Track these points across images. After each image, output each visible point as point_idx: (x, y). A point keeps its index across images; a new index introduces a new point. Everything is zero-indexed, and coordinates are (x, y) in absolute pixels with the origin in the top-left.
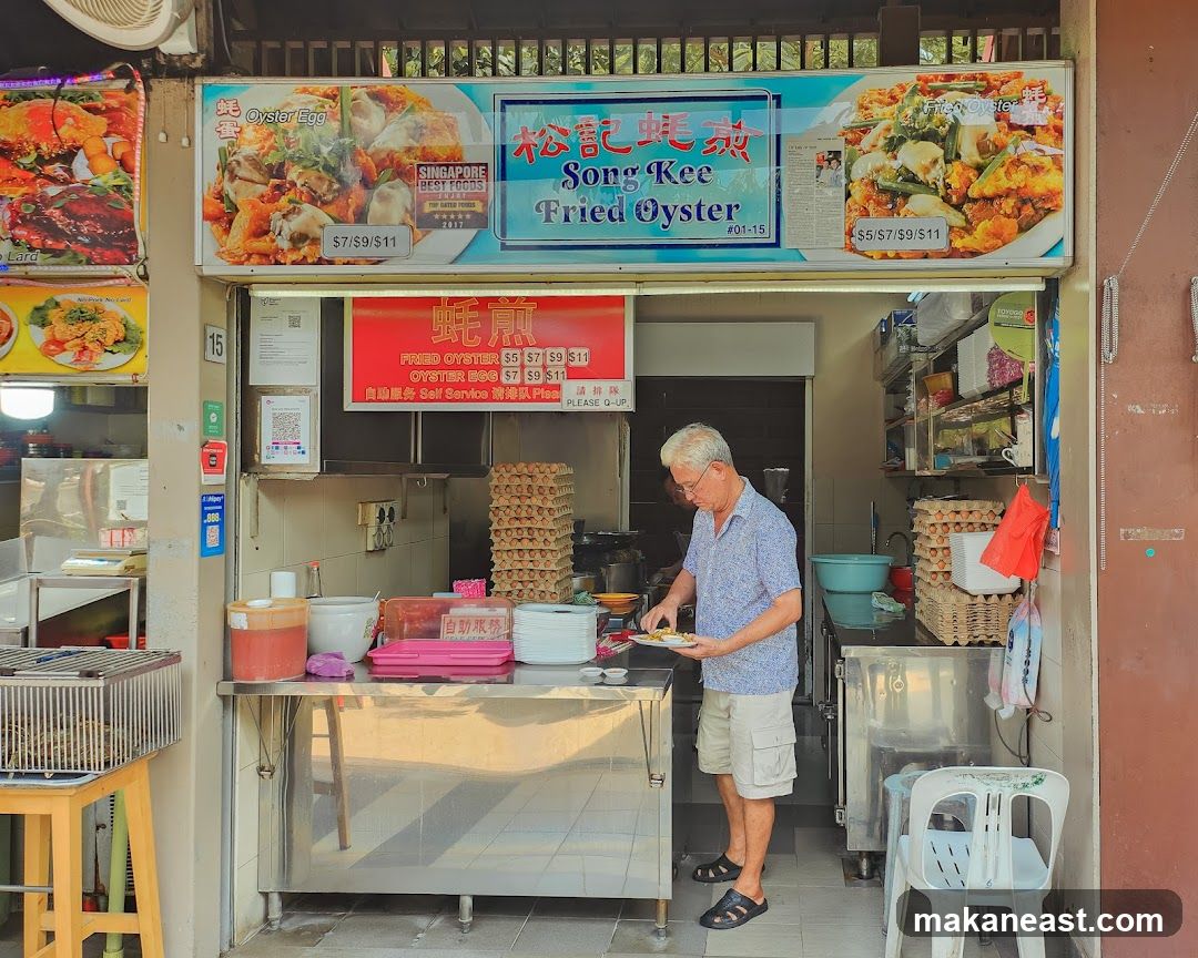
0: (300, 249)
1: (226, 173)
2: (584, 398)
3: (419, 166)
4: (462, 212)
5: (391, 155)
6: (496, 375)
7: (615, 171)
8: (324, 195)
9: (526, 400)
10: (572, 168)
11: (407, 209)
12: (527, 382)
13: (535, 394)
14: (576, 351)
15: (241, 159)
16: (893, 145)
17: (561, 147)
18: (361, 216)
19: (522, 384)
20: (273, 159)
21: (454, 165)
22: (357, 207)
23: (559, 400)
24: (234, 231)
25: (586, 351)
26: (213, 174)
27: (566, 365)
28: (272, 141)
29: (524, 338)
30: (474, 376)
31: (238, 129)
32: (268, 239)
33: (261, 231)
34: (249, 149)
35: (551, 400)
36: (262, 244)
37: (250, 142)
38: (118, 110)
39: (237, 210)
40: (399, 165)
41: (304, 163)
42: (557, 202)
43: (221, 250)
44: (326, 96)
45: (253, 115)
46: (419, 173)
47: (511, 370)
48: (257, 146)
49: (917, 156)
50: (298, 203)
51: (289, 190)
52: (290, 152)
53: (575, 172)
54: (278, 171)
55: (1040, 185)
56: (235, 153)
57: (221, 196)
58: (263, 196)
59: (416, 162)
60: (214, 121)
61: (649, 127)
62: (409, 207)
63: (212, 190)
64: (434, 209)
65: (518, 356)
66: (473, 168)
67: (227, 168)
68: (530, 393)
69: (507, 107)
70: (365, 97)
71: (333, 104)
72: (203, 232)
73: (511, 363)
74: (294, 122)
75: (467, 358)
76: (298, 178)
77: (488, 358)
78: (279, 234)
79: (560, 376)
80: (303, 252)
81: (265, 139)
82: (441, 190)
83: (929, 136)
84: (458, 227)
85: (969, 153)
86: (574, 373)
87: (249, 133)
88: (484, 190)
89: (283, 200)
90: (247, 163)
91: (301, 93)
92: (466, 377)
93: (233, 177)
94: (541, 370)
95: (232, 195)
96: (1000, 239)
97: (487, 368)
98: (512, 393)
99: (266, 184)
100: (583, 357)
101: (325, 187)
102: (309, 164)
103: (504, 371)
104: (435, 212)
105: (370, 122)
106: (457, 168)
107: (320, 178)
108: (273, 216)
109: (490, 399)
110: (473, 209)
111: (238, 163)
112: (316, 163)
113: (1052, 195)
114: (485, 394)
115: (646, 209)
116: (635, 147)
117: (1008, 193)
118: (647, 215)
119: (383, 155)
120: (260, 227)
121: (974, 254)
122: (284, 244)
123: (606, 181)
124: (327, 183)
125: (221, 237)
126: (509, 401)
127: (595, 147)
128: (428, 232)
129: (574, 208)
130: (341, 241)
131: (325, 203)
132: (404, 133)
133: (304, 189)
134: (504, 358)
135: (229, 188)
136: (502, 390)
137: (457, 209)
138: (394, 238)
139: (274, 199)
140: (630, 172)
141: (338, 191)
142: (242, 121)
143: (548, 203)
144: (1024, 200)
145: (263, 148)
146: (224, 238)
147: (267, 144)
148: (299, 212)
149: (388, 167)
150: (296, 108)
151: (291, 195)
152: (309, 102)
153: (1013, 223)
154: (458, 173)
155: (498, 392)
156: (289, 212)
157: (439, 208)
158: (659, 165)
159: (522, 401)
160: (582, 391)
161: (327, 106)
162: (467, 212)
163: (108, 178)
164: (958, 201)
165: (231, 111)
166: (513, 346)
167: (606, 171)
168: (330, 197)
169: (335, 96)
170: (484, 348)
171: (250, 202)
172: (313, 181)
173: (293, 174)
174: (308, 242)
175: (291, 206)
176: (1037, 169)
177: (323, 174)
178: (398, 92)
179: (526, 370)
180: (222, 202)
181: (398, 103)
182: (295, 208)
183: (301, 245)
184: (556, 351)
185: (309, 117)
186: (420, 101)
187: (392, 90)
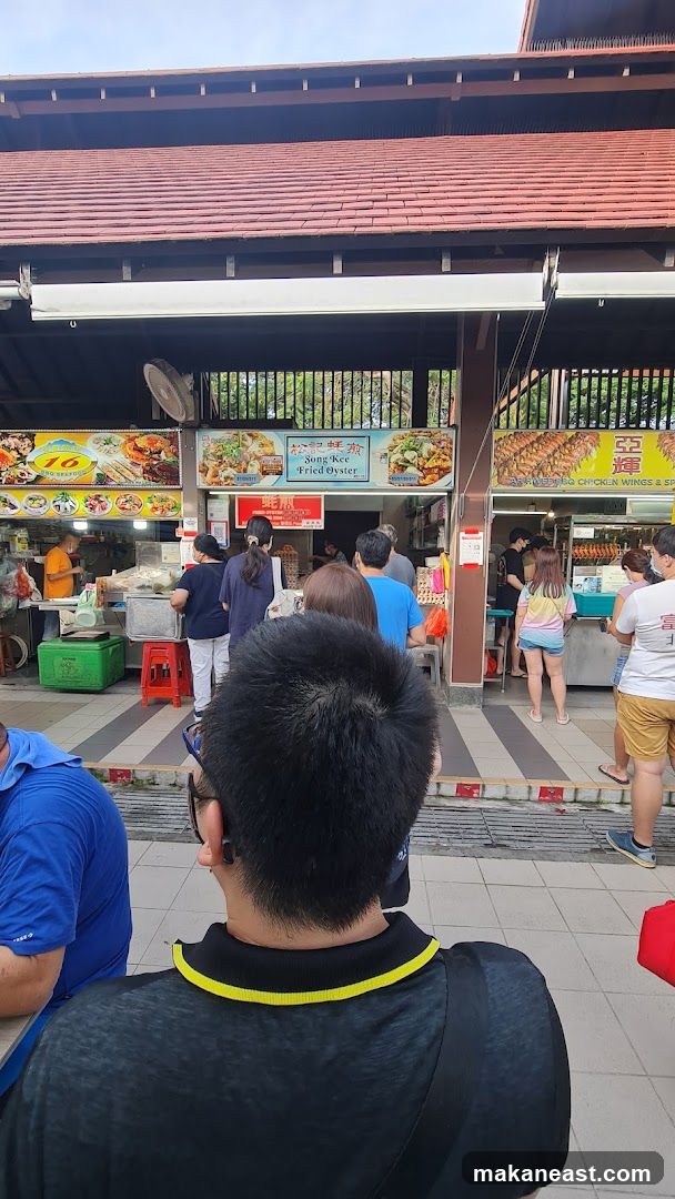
1: (204, 457)
3: (262, 456)
5: (254, 453)
7: (321, 458)
8: (234, 465)
9: (291, 526)
13: (294, 524)
14: (306, 511)
16: (403, 452)
18: (245, 471)
20: (219, 453)
21: (273, 456)
23: (301, 526)
24: (208, 476)
25: (309, 511)
26: (201, 459)
27: (303, 515)
28: (218, 448)
31: (209, 445)
32: (217, 478)
34: (212, 451)
35: (298, 526)
36: (216, 480)
37: (212, 449)
38: (173, 438)
39: (209, 469)
40: (256, 455)
41: (228, 455)
43: (203, 481)
45: (213, 441)
46: (262, 458)
48: (214, 450)
49: (409, 455)
50: (226, 467)
51: (224, 463)
52: (224, 451)
54: (221, 457)
55: (445, 465)
56: (208, 452)
57: (204, 465)
58: (216, 465)
60: (202, 442)
63: (200, 463)
64: (266, 469)
66: (278, 456)
68: (292, 523)
69: (288, 439)
70: (246, 435)
72: (199, 475)
74: (225, 442)
75: (273, 512)
76: (226, 459)
77: (281, 513)
78: (221, 476)
79: (301, 518)
80: (228, 482)
81: (216, 448)
83: (414, 449)
84: (274, 475)
85: (425, 454)
86: (306, 518)
87: (212, 446)
89: (222, 466)
90: (211, 455)
91: (227, 434)
93: (207, 459)
95: (207, 465)
96: (434, 481)
99: (217, 461)
100: (309, 513)
101: (234, 462)
105: (247, 442)
107: (233, 459)
108: (219, 471)
111: (209, 455)
112: (232, 455)
113: (449, 468)
116: (326, 451)
117: (436, 467)
118: (330, 472)
119: (251, 453)
120: (215, 474)
121: (425, 485)
122: (222, 479)
131: (234, 467)
132: (258, 446)
133: (228, 463)
135: (206, 462)
139: (219, 466)
141: (238, 463)
142: (210, 443)
144: (440, 469)
145: (216, 450)
146: (205, 477)
148: (227, 470)
149: (253, 456)
150: (226, 437)
151: (224, 465)
152: (229, 436)
153: (437, 476)
154: (273, 458)
155: (282, 523)
156: (224, 470)
157: (268, 469)
160: (308, 523)
161: (235, 437)
163: (170, 459)
164: (421, 469)
165: (205, 439)
168: (236, 465)
169: (237, 435)
171: (212, 467)
172: (231, 460)
173: (224, 458)
174: (230, 479)
175: (224, 468)
176: (444, 460)
178: (256, 434)
180: (204, 467)
181: (256, 437)
183: (227, 480)
185: (229, 442)
186: (263, 436)
187: (254, 432)
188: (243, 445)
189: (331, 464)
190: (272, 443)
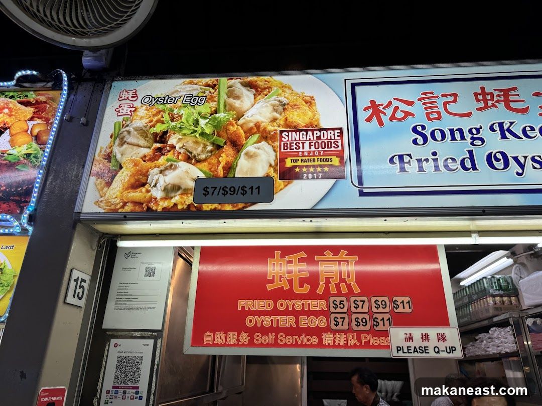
0: (171, 198)
1: (118, 139)
2: (411, 344)
3: (281, 132)
4: (321, 166)
5: (258, 125)
6: (325, 321)
7: (460, 131)
8: (199, 155)
9: (355, 346)
10: (419, 129)
11: (271, 165)
12: (355, 328)
13: (363, 340)
14: (399, 299)
15: (132, 130)
17: (407, 114)
18: (230, 168)
19: (350, 330)
20: (159, 129)
21: (313, 131)
22: (227, 163)
23: (388, 347)
24: (114, 185)
25: (409, 299)
27: (391, 312)
28: (160, 116)
29: (349, 286)
30: (304, 321)
31: (133, 109)
32: (144, 190)
33: (139, 182)
34: (139, 123)
35: (379, 347)
36: (138, 195)
37: (141, 118)
38: (45, 103)
39: (121, 167)
40: (265, 130)
41: (184, 132)
42: (410, 156)
43: (100, 199)
44: (208, 85)
45: (147, 100)
46: (281, 137)
47: (339, 316)
48: (148, 120)
50: (175, 161)
51: (169, 151)
52: (173, 124)
53: (423, 132)
54: (162, 137)
56: (127, 126)
57: (109, 157)
58: (145, 156)
59: (279, 129)
60: (116, 104)
61: (484, 97)
62: (273, 164)
63: (103, 152)
64: (296, 164)
65: (345, 303)
66: (329, 132)
67: (119, 137)
68: (359, 340)
69: (357, 88)
70: (239, 86)
71: (212, 91)
72: (88, 185)
73: (338, 310)
74: (179, 103)
75: (298, 304)
76: (178, 142)
77: (318, 305)
78: (155, 186)
79: (387, 323)
80: (174, 201)
81: (154, 115)
82: (301, 149)
84: (318, 178)
86: (400, 320)
87: (142, 112)
88: (340, 148)
89: (162, 160)
90: (136, 133)
91: (188, 84)
92: (297, 322)
93: (122, 143)
94: (367, 317)
95: (119, 156)
97: (317, 314)
98: (341, 338)
99: (149, 147)
100: (407, 306)
101: (200, 149)
102: (188, 132)
103: (333, 316)
104: (296, 167)
105: (242, 102)
106: (315, 132)
107: (197, 143)
108: (151, 171)
109: (320, 345)
110: (329, 163)
111: (129, 132)
112: (195, 131)
114: (314, 340)
115: (498, 160)
116: (475, 113)
118: (500, 165)
119: (252, 125)
120: (138, 180)
122: (158, 193)
123: (453, 138)
124: (202, 146)
125: (102, 189)
126: (339, 346)
127: (439, 113)
128: (289, 183)
129: (427, 160)
130: (210, 190)
131: (199, 161)
132: (271, 108)
133: (182, 151)
134: (332, 305)
135: (117, 150)
136: (331, 335)
137: (316, 163)
138: (258, 188)
139: (153, 158)
140: (474, 131)
141: (211, 151)
142: (137, 104)
143: (401, 157)
145: (151, 121)
146: (106, 189)
147: (155, 119)
148: (176, 168)
149: (255, 133)
150: (183, 94)
151: (170, 155)
152: (193, 90)
154: (315, 136)
155: (328, 338)
156: (166, 169)
157: (299, 163)
158: (501, 125)
159: (351, 347)
160: (410, 338)
161: (207, 93)
162: (325, 166)
163: (22, 149)
165: (130, 98)
166: (339, 293)
167: (452, 131)
168: (203, 156)
169: (215, 85)
170: (312, 295)
171: (133, 161)
172: (190, 145)
173: (172, 140)
174: (179, 192)
175: (169, 164)
177: (200, 139)
178: (266, 81)
179: (354, 317)
180: (110, 161)
181: (265, 88)
182: (171, 165)
183: (173, 195)
184: (380, 299)
185: (192, 101)
186: (283, 87)
187: (261, 80)
188: (229, 108)
189: (494, 143)
190: (310, 102)
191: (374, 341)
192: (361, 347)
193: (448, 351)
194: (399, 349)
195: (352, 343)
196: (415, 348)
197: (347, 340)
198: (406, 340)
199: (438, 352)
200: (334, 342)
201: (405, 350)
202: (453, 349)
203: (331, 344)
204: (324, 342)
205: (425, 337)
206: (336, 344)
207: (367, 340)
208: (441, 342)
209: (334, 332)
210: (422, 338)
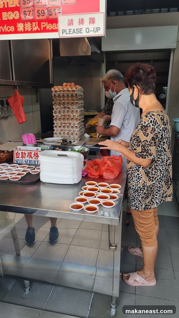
2: (72, 27)
6: (18, 14)
9: (37, 31)
12: (37, 18)
19: (34, 20)
30: (5, 16)
35: (52, 30)
47: (27, 10)
68: (39, 26)
73: (26, 5)
79: (57, 12)
94: (45, 9)
98: (28, 26)
109: (16, 31)
114: (12, 28)
126: (27, 32)
134: (22, 2)
136: (22, 24)
155: (20, 26)
159: (35, 32)
160: (71, 22)
179: (36, 9)
191: (49, 26)
192: (41, 31)
193: (95, 31)
194: (64, 31)
195: (35, 29)
196: (74, 29)
197: (32, 27)
198: (69, 25)
199: (88, 32)
200: (24, 29)
201: (68, 32)
202: (98, 29)
203: (23, 31)
204: (19, 30)
205: (81, 22)
206: (26, 30)
207: (44, 26)
208: (91, 25)
209: (24, 22)
210: (79, 22)
